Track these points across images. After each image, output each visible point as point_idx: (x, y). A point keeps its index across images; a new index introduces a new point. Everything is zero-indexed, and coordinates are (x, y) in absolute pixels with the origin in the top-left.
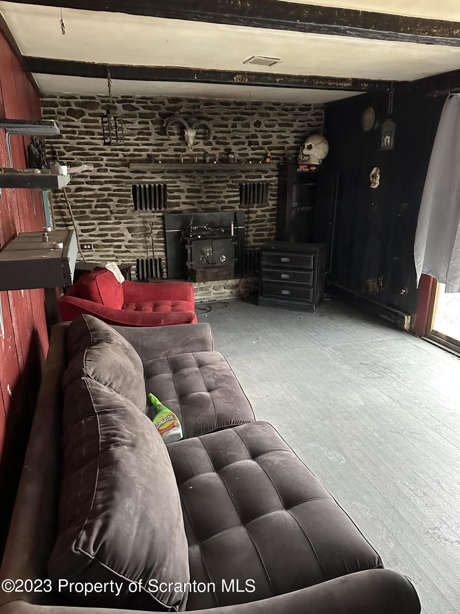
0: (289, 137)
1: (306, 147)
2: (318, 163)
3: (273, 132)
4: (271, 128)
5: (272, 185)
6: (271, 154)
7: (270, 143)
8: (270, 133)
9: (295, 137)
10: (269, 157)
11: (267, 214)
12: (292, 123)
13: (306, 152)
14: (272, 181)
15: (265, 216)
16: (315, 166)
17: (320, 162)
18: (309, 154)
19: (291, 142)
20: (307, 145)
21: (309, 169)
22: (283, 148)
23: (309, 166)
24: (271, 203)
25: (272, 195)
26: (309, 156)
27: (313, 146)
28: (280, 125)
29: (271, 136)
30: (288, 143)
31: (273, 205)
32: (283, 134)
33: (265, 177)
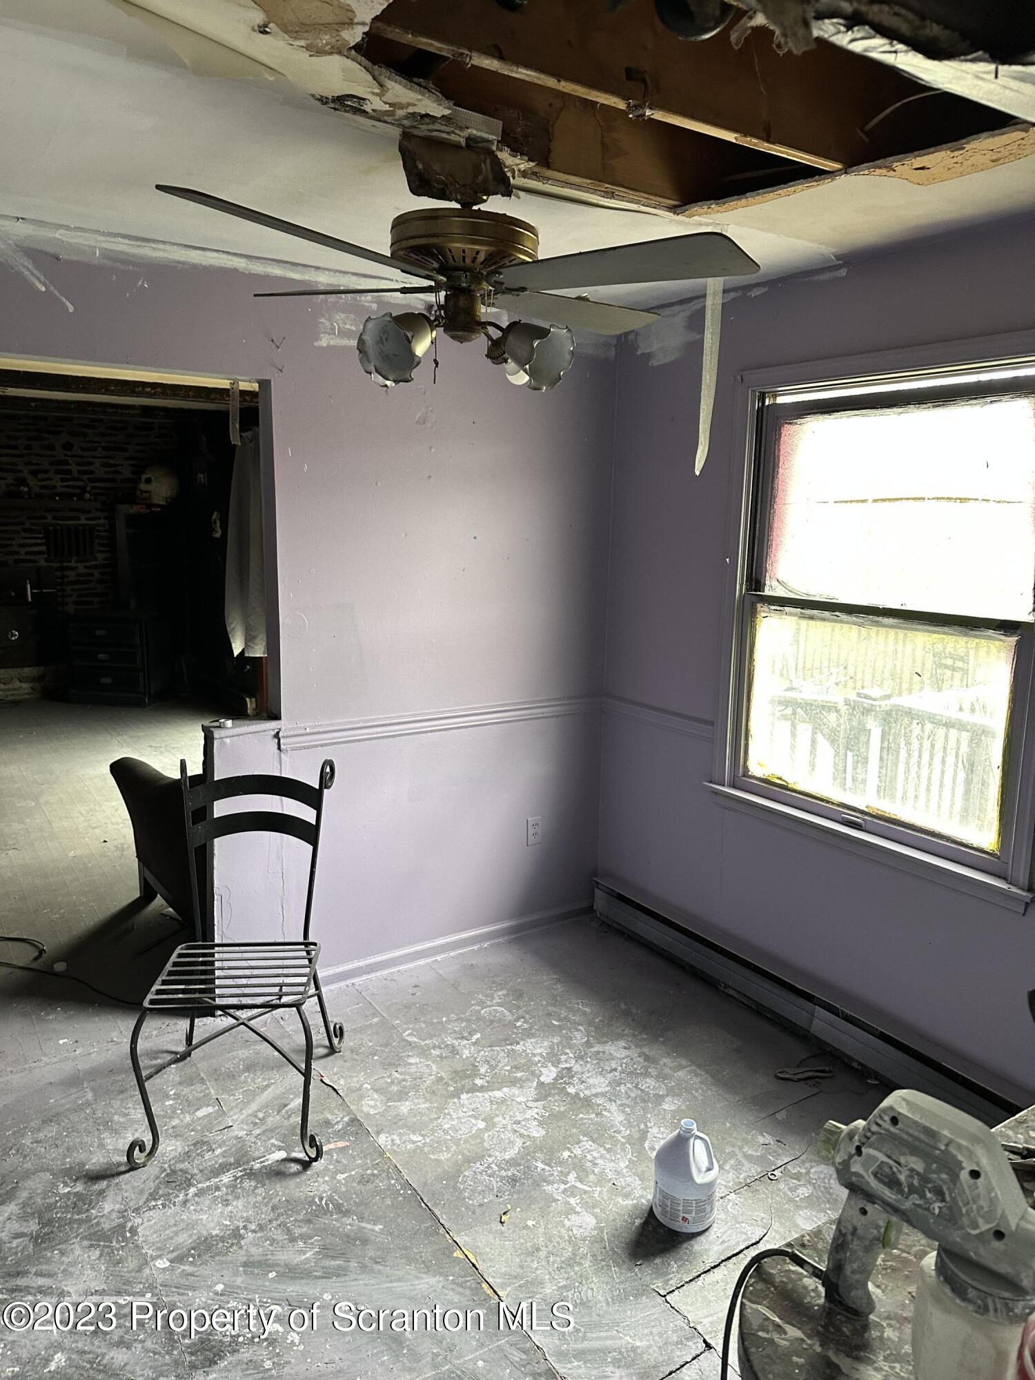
0: (122, 465)
1: (143, 480)
2: (164, 503)
3: (95, 457)
4: (91, 453)
5: (99, 531)
6: (93, 488)
7: (92, 472)
8: (90, 459)
9: (132, 465)
10: (89, 492)
11: (96, 572)
12: (124, 446)
13: (143, 486)
14: (98, 525)
15: (92, 575)
16: (159, 506)
17: (167, 502)
18: (149, 489)
19: (126, 472)
20: (144, 477)
21: (149, 511)
22: (112, 480)
23: (150, 506)
24: (100, 556)
25: (100, 544)
26: (149, 492)
27: (153, 479)
28: (105, 448)
29: (91, 464)
30: (121, 473)
31: (105, 559)
32: (112, 462)
33: (88, 519)
